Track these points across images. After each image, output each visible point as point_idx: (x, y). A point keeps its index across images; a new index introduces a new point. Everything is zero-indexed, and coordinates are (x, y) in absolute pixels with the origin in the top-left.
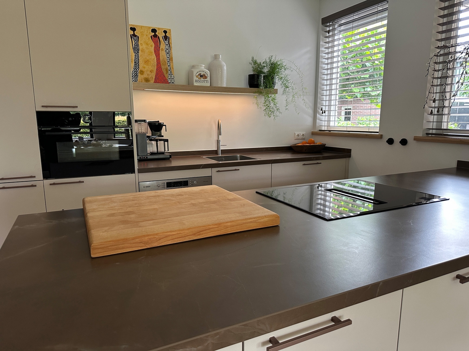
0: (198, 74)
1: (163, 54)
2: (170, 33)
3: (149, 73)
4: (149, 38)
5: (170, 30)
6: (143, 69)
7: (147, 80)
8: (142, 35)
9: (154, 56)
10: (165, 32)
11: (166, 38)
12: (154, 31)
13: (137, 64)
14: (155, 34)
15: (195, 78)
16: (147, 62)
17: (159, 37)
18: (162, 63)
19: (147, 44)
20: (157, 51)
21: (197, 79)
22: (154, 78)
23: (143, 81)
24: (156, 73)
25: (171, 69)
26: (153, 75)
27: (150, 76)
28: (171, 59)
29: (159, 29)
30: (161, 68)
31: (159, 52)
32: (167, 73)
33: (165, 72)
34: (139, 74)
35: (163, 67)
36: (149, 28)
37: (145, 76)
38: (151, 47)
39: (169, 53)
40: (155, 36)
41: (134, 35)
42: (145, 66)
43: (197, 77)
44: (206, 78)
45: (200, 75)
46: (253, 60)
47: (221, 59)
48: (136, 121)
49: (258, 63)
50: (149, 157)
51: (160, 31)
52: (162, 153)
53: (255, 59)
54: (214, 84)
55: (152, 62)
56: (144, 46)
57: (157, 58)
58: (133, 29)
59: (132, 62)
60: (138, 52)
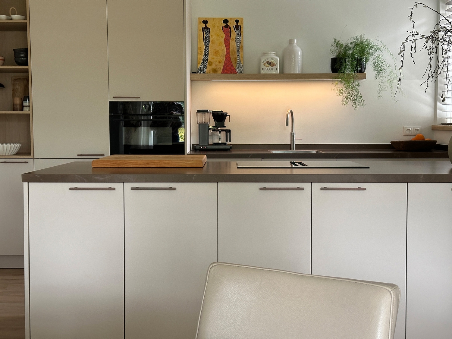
0: (265, 62)
1: (233, 44)
2: (242, 22)
3: (217, 63)
4: (220, 29)
5: (242, 19)
6: (212, 61)
7: (215, 71)
8: (213, 27)
9: (224, 47)
10: (237, 21)
11: (237, 27)
12: (226, 21)
13: (206, 55)
14: (227, 24)
15: (263, 66)
17: (230, 27)
18: (231, 53)
19: (218, 35)
20: (227, 41)
21: (265, 67)
22: (222, 68)
23: (211, 72)
24: (225, 63)
25: (240, 58)
26: (222, 66)
27: (218, 67)
28: (240, 48)
30: (229, 57)
31: (229, 42)
32: (235, 63)
33: (233, 62)
34: (208, 66)
35: (232, 57)
37: (213, 66)
38: (221, 38)
39: (239, 42)
40: (227, 26)
41: (206, 28)
42: (214, 57)
43: (264, 65)
44: (274, 65)
45: (268, 62)
46: (335, 41)
47: (295, 44)
48: (199, 111)
49: (342, 45)
50: (209, 147)
51: (232, 21)
52: (224, 144)
53: (338, 40)
54: (287, 71)
55: (221, 53)
56: (215, 37)
57: (226, 48)
58: (205, 22)
59: (201, 54)
60: (208, 44)
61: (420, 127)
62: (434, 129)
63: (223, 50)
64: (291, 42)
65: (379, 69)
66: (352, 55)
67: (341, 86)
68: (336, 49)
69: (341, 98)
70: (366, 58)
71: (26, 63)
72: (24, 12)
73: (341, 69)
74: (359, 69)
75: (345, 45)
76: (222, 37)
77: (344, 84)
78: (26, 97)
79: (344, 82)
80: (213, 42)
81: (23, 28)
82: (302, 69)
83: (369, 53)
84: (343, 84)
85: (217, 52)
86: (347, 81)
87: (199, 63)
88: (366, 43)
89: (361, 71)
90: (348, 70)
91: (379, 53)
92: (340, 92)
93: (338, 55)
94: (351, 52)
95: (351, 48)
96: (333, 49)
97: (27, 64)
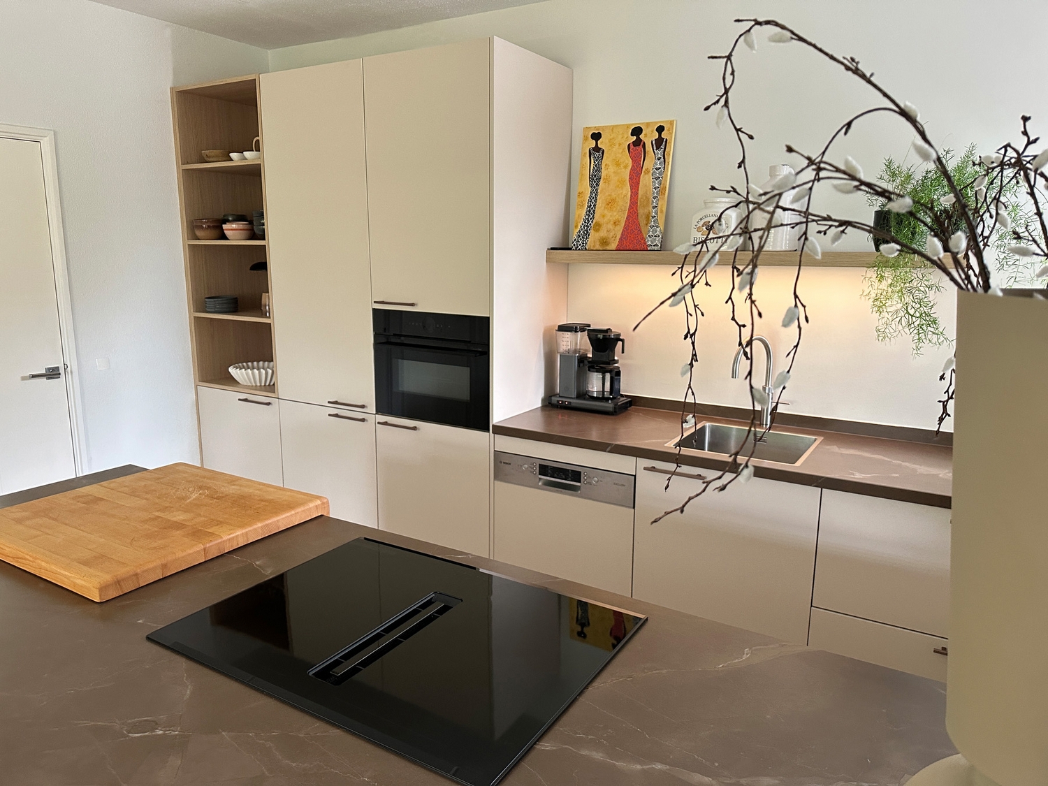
0: (700, 224)
1: (646, 181)
2: (670, 130)
3: (610, 226)
6: (602, 221)
7: (604, 242)
8: (610, 146)
10: (660, 129)
11: (660, 143)
12: (637, 131)
13: (591, 209)
14: (638, 137)
16: (610, 203)
17: (644, 145)
19: (618, 164)
20: (635, 176)
21: (699, 235)
23: (598, 246)
27: (612, 234)
28: (661, 191)
29: (648, 125)
30: (636, 212)
31: (639, 178)
34: (592, 232)
35: (641, 211)
38: (624, 170)
39: (659, 178)
40: (638, 142)
41: (597, 149)
42: (606, 212)
43: (699, 230)
45: (707, 224)
46: (889, 166)
48: (562, 327)
51: (650, 129)
53: (895, 164)
55: (621, 203)
56: (612, 169)
57: (632, 192)
58: (596, 137)
59: (582, 206)
60: (598, 185)
63: (625, 196)
64: (773, 172)
68: (890, 186)
71: (262, 235)
76: (625, 167)
80: (607, 181)
85: (614, 200)
87: (577, 227)
97: (264, 239)
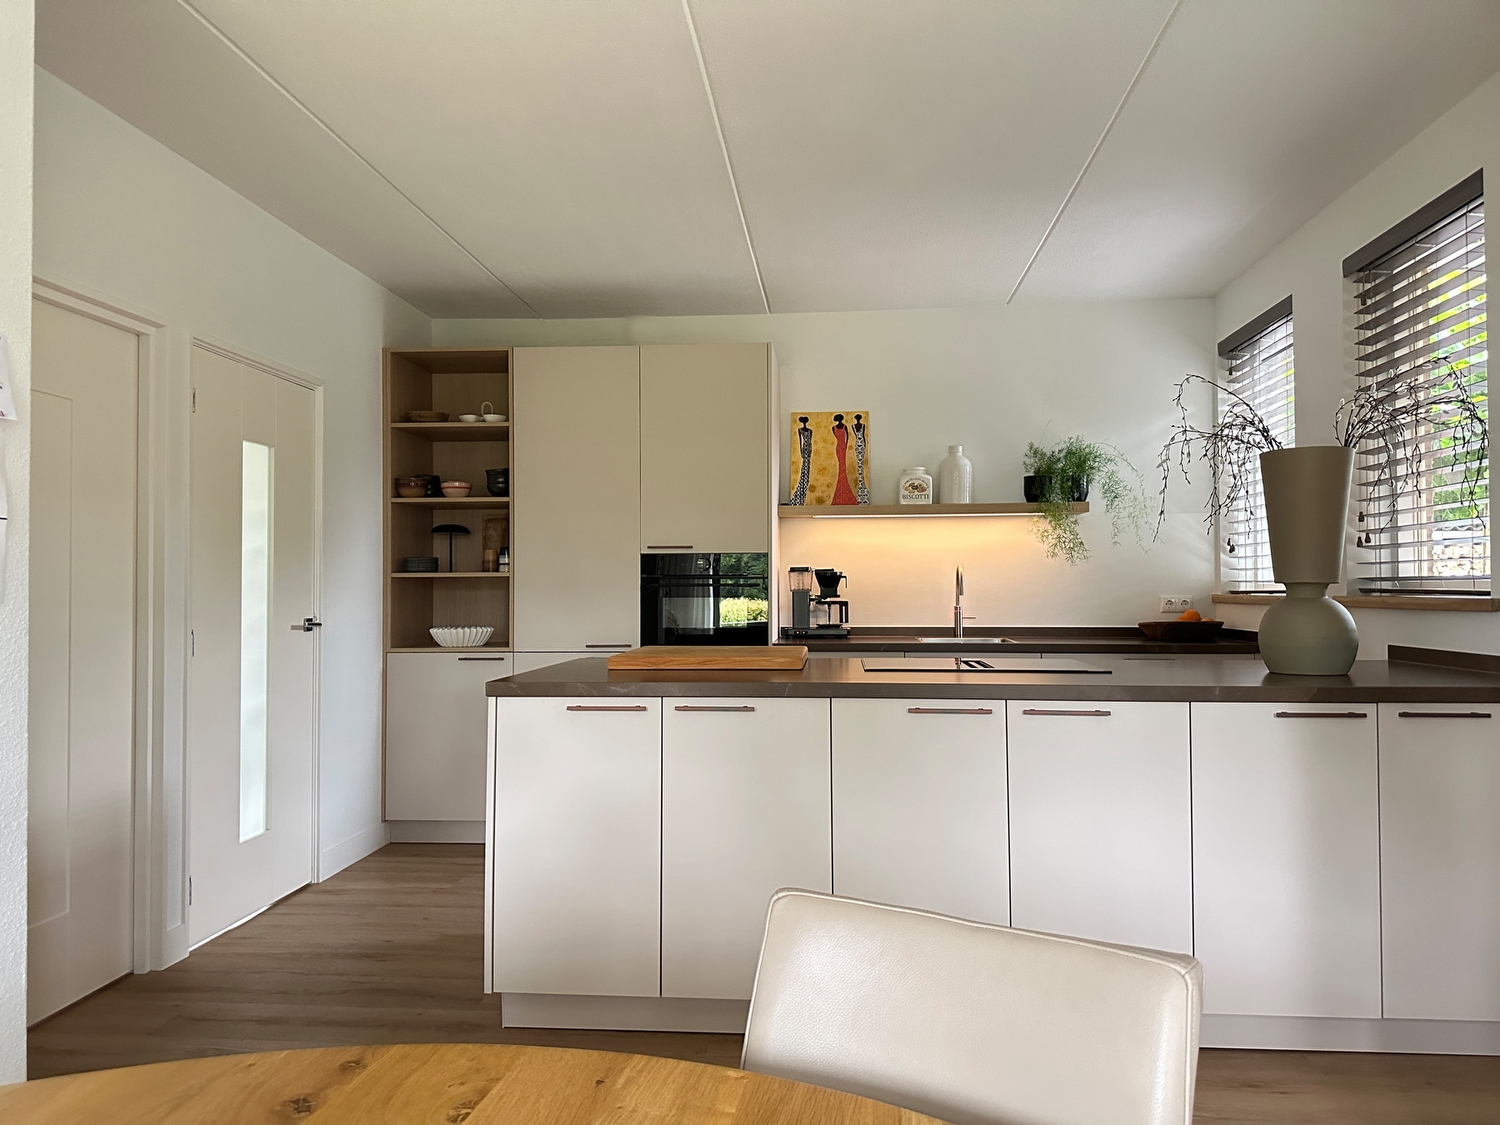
0: (908, 484)
1: (851, 455)
2: (867, 418)
3: (825, 488)
4: (829, 431)
5: (867, 413)
6: (815, 484)
7: (820, 501)
10: (858, 417)
11: (858, 427)
12: (839, 418)
13: (805, 474)
14: (840, 422)
15: (903, 492)
16: (822, 471)
17: (846, 428)
18: (848, 470)
19: (825, 441)
20: (841, 451)
21: (907, 493)
22: (833, 496)
23: (814, 502)
24: (837, 487)
25: (863, 478)
27: (826, 494)
28: (864, 462)
29: (847, 413)
30: (846, 478)
31: (845, 452)
32: (856, 487)
33: (852, 485)
34: (808, 492)
35: (849, 477)
36: (831, 413)
37: (818, 494)
39: (862, 451)
40: (841, 426)
41: (805, 429)
42: (819, 477)
43: (906, 489)
44: (924, 490)
45: (912, 485)
46: (1031, 448)
47: (960, 454)
48: (793, 570)
49: (1043, 454)
50: (810, 632)
51: (850, 417)
52: (837, 626)
53: (1035, 446)
54: (945, 500)
55: (831, 470)
56: (820, 445)
57: (840, 463)
58: (804, 420)
59: (797, 472)
60: (809, 456)
61: (1191, 596)
62: (1217, 600)
64: (952, 450)
65: (1112, 494)
66: (1063, 470)
67: (1044, 524)
68: (1032, 460)
69: (1045, 547)
70: (1088, 475)
71: (505, 492)
72: (504, 410)
73: (1043, 495)
74: (1076, 495)
75: (1049, 454)
76: (832, 443)
77: (1051, 521)
78: (505, 549)
79: (1050, 519)
80: (817, 452)
81: (502, 435)
82: (973, 497)
83: (1093, 468)
84: (1048, 521)
85: (824, 468)
86: (1056, 515)
87: (793, 489)
88: (1087, 450)
89: (1079, 499)
90: (1056, 498)
91: (1111, 467)
92: (1044, 535)
93: (1037, 471)
94: (1060, 465)
95: (1059, 459)
96: (1028, 461)
97: (506, 494)
